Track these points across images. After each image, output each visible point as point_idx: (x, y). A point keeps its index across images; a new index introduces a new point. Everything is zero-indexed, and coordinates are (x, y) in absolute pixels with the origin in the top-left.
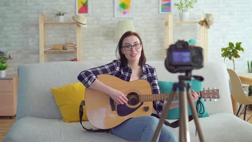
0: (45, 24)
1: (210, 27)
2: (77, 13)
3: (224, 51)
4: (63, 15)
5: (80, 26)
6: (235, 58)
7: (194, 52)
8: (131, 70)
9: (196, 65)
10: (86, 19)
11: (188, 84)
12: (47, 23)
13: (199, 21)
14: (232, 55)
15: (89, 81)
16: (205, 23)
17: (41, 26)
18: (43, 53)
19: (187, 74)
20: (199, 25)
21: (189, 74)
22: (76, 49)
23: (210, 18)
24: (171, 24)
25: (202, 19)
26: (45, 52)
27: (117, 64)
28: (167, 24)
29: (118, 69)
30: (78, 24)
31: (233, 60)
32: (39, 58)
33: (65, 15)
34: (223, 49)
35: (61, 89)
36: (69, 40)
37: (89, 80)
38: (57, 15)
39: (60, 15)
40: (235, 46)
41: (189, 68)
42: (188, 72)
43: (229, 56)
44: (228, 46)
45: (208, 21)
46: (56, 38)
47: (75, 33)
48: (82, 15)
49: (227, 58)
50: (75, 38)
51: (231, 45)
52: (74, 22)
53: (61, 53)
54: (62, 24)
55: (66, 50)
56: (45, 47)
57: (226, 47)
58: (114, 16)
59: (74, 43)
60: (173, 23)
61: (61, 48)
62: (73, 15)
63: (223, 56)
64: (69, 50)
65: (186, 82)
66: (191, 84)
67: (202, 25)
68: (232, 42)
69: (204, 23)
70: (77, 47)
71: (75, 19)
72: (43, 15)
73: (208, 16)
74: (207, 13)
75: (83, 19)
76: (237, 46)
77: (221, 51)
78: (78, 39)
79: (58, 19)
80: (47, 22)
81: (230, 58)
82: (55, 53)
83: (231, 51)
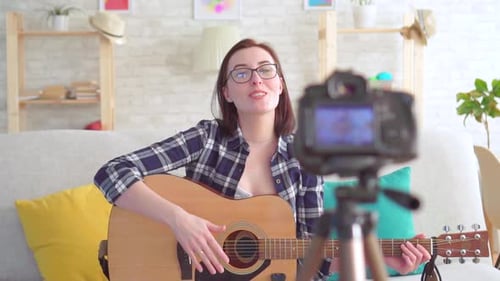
0: (21, 37)
1: (429, 41)
2: (102, 9)
3: (462, 101)
4: (66, 13)
5: (108, 41)
6: (489, 118)
7: (385, 108)
8: (247, 145)
9: (394, 151)
10: (122, 24)
11: (368, 216)
12: (27, 35)
13: (400, 27)
14: (484, 110)
15: (120, 182)
16: (416, 32)
17: (12, 41)
18: (17, 106)
19: (363, 182)
20: (401, 38)
21: (372, 183)
22: (98, 96)
23: (429, 21)
24: (332, 36)
25: (409, 23)
26: (22, 105)
27: (208, 131)
28: (322, 35)
29: (209, 144)
30: (104, 36)
31: (486, 123)
32: (6, 121)
33: (71, 14)
34: (460, 96)
35: (39, 203)
36: (82, 76)
37: (119, 178)
38: (51, 13)
39: (58, 13)
40: (490, 88)
41: (369, 161)
42: (367, 174)
43: (475, 112)
44: (474, 88)
45: (422, 27)
46: (51, 71)
47: (97, 59)
48: (114, 15)
49: (471, 118)
50: (97, 70)
51: (480, 85)
52: (93, 30)
53: (63, 107)
54: (64, 35)
55: (74, 98)
56: (22, 92)
57: (468, 91)
58: (193, 17)
59: (94, 82)
60: (338, 33)
61: (63, 96)
62: (92, 13)
63: (461, 114)
64: (82, 98)
65: (359, 209)
66: (375, 216)
67: (408, 36)
68: (484, 79)
69: (413, 33)
70: (102, 92)
71: (95, 22)
72: (15, 14)
73: (421, 14)
74: (420, 8)
75: (116, 22)
76: (494, 89)
77: (455, 100)
78: (103, 73)
79: (53, 23)
80: (26, 31)
81: (478, 118)
82: (49, 106)
83: (480, 100)
